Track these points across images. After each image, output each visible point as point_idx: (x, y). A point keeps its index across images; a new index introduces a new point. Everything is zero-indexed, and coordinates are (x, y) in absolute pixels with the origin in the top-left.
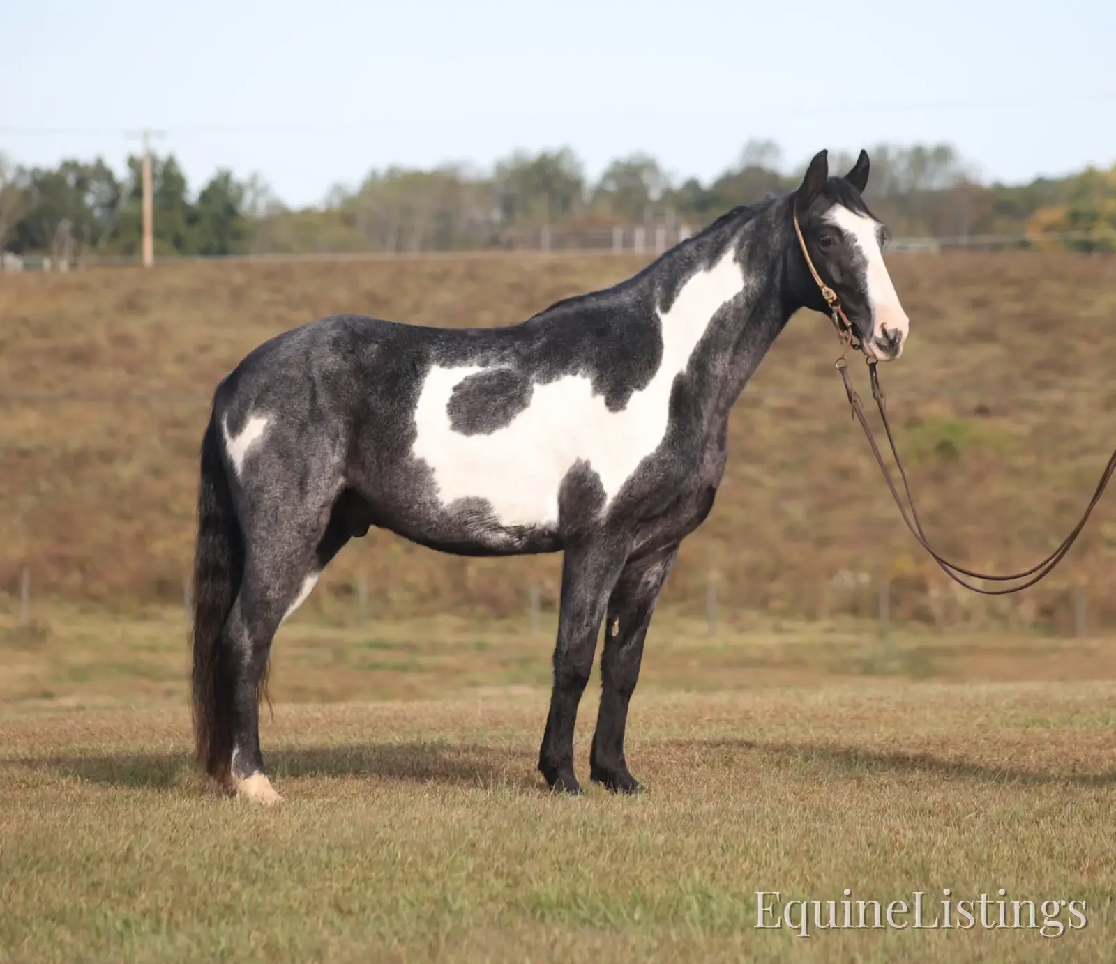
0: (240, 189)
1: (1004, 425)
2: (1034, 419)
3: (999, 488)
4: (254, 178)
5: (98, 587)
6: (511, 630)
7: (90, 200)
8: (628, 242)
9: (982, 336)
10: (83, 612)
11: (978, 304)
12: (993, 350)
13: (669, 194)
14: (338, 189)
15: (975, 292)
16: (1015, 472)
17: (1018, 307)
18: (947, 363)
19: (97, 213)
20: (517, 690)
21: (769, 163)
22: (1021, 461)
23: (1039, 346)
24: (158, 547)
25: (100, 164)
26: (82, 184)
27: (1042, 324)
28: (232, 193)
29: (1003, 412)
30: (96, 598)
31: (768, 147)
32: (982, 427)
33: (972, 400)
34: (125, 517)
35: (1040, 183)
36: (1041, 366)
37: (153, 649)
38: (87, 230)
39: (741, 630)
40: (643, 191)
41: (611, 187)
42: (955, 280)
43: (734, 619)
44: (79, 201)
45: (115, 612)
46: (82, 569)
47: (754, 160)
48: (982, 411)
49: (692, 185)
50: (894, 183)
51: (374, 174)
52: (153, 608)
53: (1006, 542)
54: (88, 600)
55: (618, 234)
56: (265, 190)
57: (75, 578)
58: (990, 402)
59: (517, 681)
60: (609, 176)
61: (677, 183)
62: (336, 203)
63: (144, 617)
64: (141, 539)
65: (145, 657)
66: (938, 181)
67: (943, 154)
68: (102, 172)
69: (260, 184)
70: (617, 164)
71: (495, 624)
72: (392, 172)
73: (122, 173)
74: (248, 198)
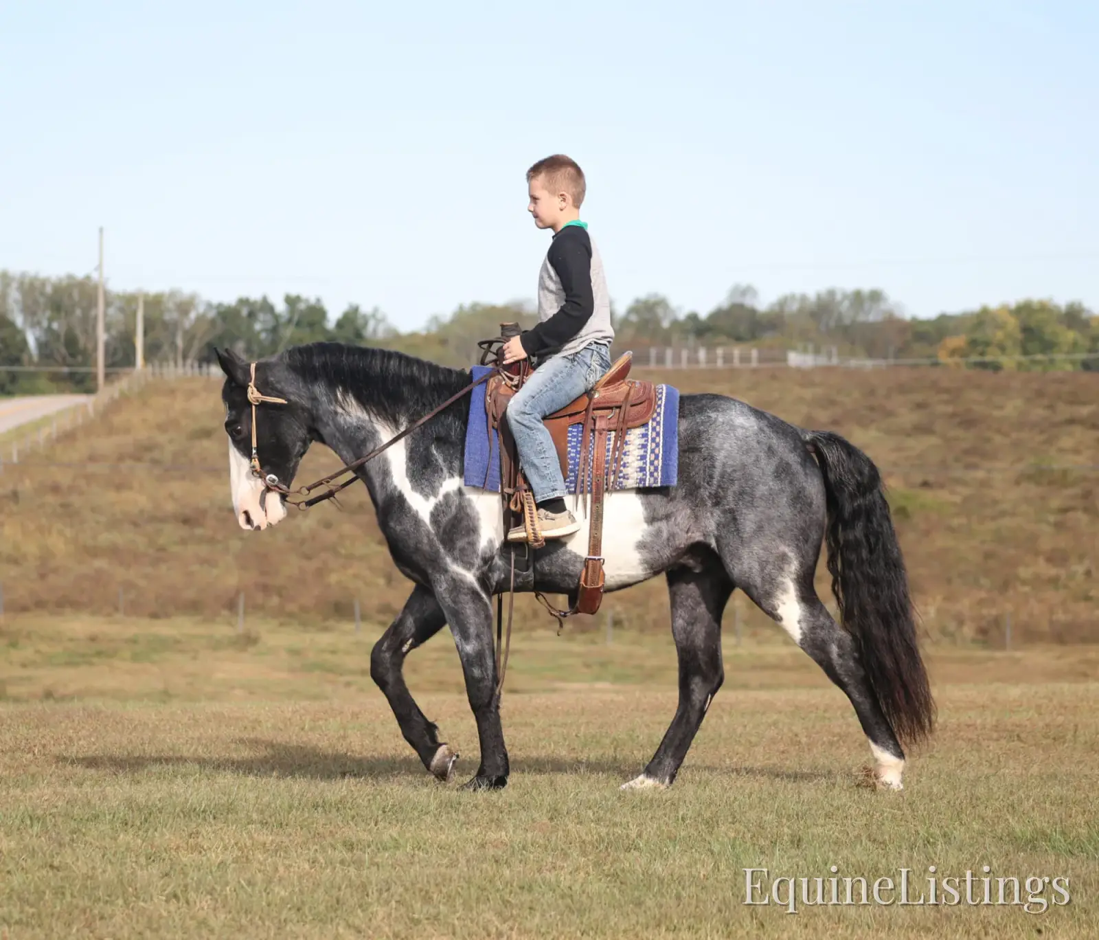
0: (366, 320)
1: (944, 495)
2: (965, 491)
3: (941, 541)
4: (376, 310)
5: (292, 607)
6: (593, 642)
7: (258, 327)
8: (661, 360)
9: (923, 429)
10: (281, 625)
11: (920, 406)
12: (933, 440)
13: (675, 323)
14: (435, 319)
15: (918, 397)
16: (951, 530)
17: (950, 409)
18: (899, 449)
19: (263, 336)
20: (600, 685)
21: (748, 302)
22: (955, 522)
23: (966, 438)
24: (333, 578)
25: (265, 300)
26: (252, 315)
27: (968, 422)
28: (360, 322)
29: (942, 486)
30: (291, 615)
31: (748, 291)
32: (928, 496)
33: (918, 478)
34: (308, 557)
35: (943, 318)
36: (967, 452)
37: (333, 652)
38: (255, 348)
39: (760, 643)
40: (657, 322)
41: (634, 318)
42: (902, 389)
43: (754, 635)
44: (250, 327)
45: (305, 625)
46: (280, 596)
47: (738, 300)
48: (925, 484)
49: (693, 317)
50: (840, 317)
51: (461, 308)
52: (331, 623)
53: (949, 581)
54: (285, 616)
55: (653, 352)
56: (383, 320)
57: (275, 601)
58: (931, 478)
59: (598, 678)
60: (632, 310)
61: (682, 316)
62: (434, 329)
63: (326, 629)
64: (321, 573)
65: (328, 657)
66: (873, 317)
67: (876, 296)
68: (266, 306)
69: (379, 316)
70: (637, 301)
71: (580, 637)
72: (474, 306)
73: (280, 307)
74: (371, 325)
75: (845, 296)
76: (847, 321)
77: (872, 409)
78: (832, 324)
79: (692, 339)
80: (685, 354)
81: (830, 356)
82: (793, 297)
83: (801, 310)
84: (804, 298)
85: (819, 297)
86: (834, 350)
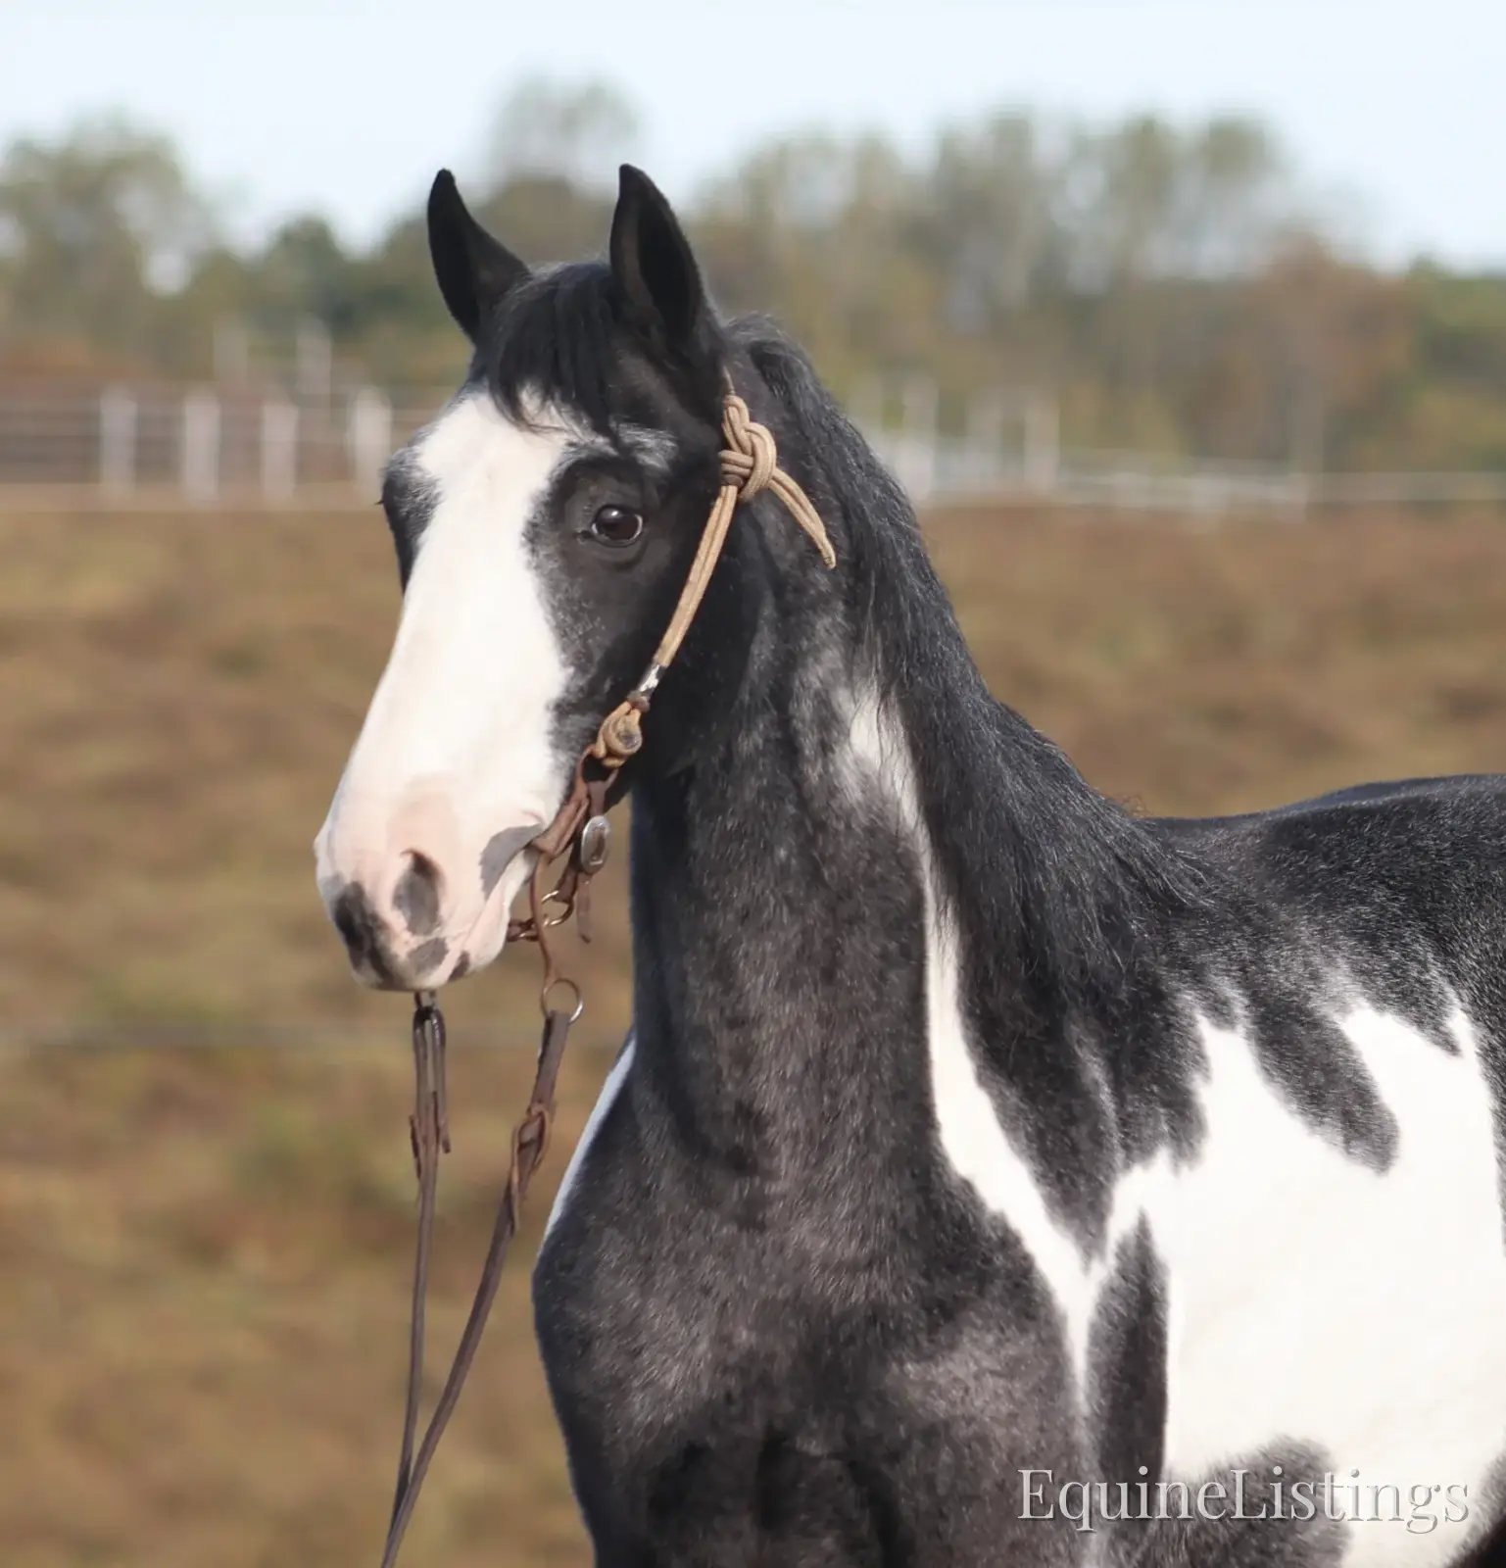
75: (1082, 147)
76: (1086, 270)
77: (1228, 718)
78: (1014, 281)
79: (314, 351)
80: (280, 428)
81: (1014, 440)
82: (820, 148)
83: (857, 216)
84: (872, 156)
85: (951, 156)
86: (1041, 419)
